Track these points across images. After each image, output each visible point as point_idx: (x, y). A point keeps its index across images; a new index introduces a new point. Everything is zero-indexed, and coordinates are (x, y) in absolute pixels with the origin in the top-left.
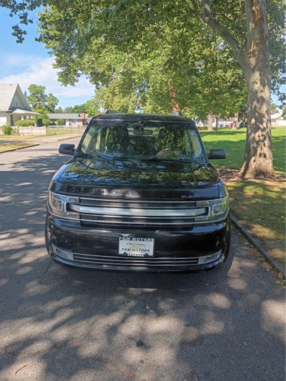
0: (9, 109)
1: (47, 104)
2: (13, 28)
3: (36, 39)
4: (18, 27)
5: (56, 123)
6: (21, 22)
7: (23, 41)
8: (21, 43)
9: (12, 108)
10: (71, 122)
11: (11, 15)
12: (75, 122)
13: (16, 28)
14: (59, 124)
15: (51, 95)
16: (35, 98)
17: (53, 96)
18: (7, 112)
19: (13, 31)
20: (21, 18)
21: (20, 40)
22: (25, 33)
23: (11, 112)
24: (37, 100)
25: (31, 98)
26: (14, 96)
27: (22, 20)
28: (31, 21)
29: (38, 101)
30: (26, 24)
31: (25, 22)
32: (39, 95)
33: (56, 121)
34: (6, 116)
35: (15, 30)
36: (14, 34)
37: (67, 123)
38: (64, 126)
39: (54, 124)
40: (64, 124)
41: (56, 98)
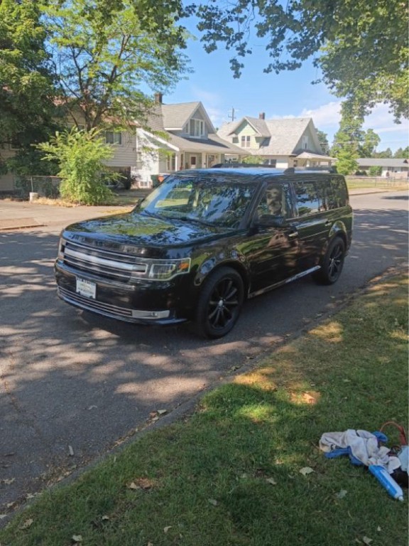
0: (293, 153)
1: (361, 144)
2: (231, 61)
3: (265, 71)
4: (236, 60)
5: (367, 171)
6: (239, 54)
7: (241, 76)
8: (238, 77)
9: (298, 151)
10: (390, 172)
11: (227, 48)
12: (396, 172)
13: (234, 61)
14: (372, 173)
15: (370, 131)
16: (347, 136)
17: (373, 133)
18: (290, 156)
19: (231, 65)
20: (238, 49)
21: (237, 75)
22: (242, 66)
23: (295, 156)
24: (349, 138)
25: (341, 136)
26: (304, 134)
27: (239, 51)
28: (249, 52)
29: (351, 140)
30: (244, 55)
31: (242, 54)
32: (353, 132)
33: (367, 169)
34: (288, 162)
35: (233, 64)
36: (232, 68)
37: (384, 173)
38: (378, 177)
39: (364, 174)
40: (380, 173)
41: (376, 136)
